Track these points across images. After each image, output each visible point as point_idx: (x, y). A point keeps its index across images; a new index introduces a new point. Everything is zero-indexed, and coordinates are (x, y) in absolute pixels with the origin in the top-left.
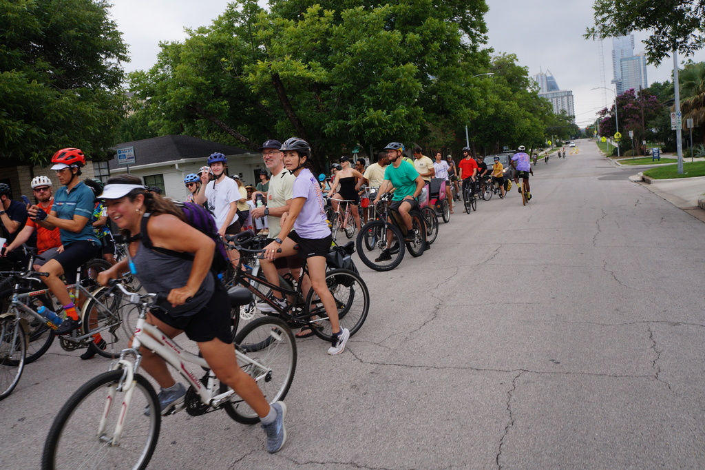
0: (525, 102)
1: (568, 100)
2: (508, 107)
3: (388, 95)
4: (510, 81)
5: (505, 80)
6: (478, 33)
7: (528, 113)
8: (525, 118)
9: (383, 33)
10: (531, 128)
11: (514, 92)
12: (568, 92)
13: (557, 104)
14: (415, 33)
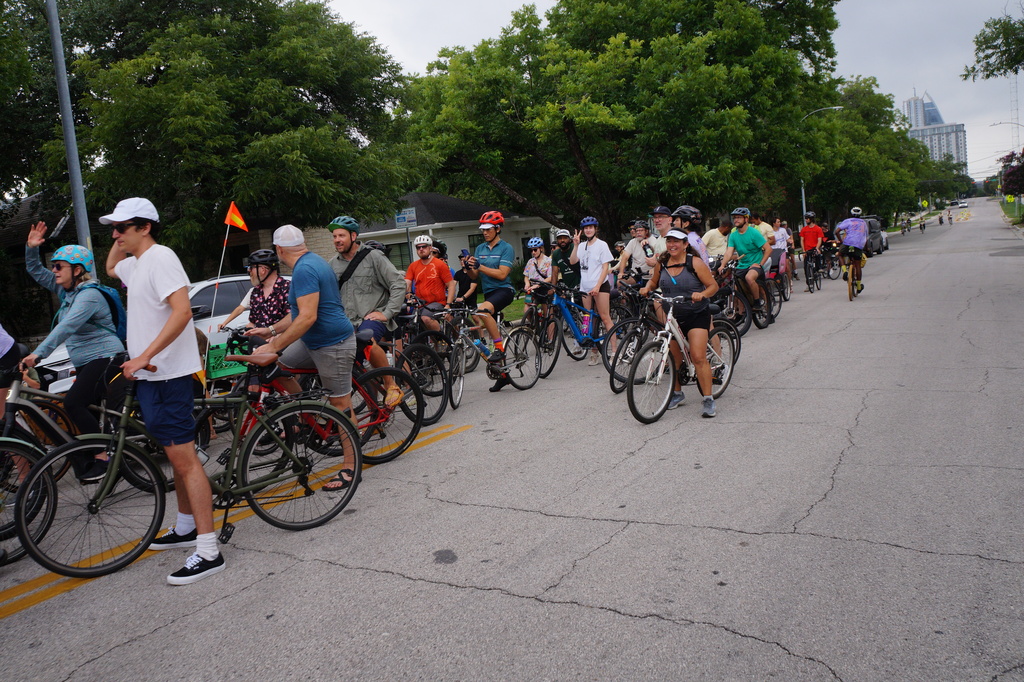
0: (887, 147)
1: (957, 138)
2: (862, 153)
3: (711, 146)
4: (866, 115)
5: (859, 116)
6: (823, 57)
7: (891, 162)
8: (887, 169)
9: (704, 68)
10: (896, 183)
11: (872, 131)
12: (957, 126)
13: (939, 144)
14: (743, 65)
